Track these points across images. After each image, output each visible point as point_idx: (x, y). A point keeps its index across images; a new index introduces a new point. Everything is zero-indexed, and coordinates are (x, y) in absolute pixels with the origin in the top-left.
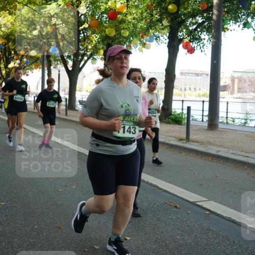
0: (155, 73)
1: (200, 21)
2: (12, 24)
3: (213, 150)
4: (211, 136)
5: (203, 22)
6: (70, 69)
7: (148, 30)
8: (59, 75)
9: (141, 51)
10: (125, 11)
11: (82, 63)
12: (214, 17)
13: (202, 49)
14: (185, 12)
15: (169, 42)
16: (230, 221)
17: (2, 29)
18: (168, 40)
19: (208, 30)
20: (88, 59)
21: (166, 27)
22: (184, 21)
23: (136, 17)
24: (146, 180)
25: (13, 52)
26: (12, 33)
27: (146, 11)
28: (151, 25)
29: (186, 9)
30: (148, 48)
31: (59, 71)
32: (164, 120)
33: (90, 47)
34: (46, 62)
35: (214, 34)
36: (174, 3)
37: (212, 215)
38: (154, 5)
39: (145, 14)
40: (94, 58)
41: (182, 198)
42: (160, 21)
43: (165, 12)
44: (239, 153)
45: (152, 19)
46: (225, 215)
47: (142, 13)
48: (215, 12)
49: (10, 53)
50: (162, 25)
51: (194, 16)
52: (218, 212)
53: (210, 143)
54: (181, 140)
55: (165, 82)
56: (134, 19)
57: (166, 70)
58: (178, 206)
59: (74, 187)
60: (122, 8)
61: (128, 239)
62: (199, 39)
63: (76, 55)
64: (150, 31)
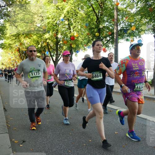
2: (29, 42)
4: (116, 85)
5: (110, 40)
6: (55, 60)
7: (87, 43)
10: (77, 37)
11: (59, 58)
13: (110, 50)
14: (103, 36)
17: (26, 45)
19: (112, 43)
22: (103, 39)
28: (89, 41)
29: (103, 35)
30: (86, 51)
33: (63, 51)
35: (115, 44)
36: (98, 32)
38: (90, 33)
39: (86, 37)
42: (92, 39)
43: (94, 36)
45: (89, 39)
48: (115, 35)
51: (106, 37)
56: (82, 39)
58: (111, 111)
60: (77, 35)
62: (108, 46)
63: (57, 55)
64: (89, 44)
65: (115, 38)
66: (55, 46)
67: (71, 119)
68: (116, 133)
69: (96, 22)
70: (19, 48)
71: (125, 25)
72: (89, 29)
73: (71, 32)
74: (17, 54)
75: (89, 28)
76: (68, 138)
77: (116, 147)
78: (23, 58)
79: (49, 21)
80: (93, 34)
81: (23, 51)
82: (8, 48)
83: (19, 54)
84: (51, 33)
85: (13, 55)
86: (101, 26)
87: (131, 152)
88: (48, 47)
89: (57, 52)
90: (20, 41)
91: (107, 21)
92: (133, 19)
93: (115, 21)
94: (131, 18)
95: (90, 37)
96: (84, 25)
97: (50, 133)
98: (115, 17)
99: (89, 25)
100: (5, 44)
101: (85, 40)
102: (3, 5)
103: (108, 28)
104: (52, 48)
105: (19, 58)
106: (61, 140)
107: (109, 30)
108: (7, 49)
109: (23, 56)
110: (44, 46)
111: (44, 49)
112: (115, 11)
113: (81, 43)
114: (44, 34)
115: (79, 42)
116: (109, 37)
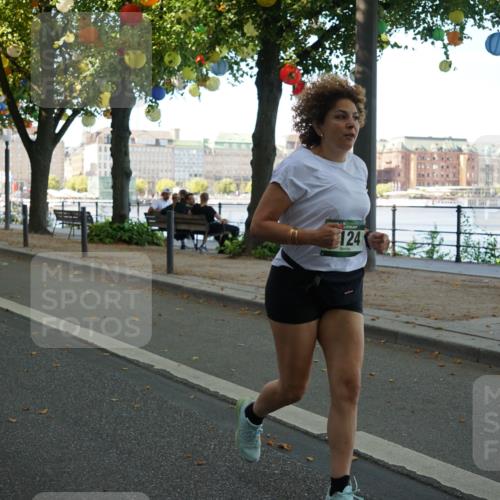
0: (230, 144)
1: (328, 26)
5: (334, 29)
6: (33, 137)
7: (212, 47)
8: (7, 152)
9: (195, 93)
10: (157, 3)
11: (61, 123)
14: (296, 6)
15: (258, 73)
16: (402, 474)
18: (256, 70)
20: (76, 113)
21: (251, 39)
22: (291, 27)
23: (183, 17)
24: (212, 389)
27: (206, 3)
28: (218, 37)
31: (7, 143)
32: (253, 252)
35: (360, 54)
37: (363, 463)
39: (204, 11)
41: (294, 428)
42: (238, 25)
44: (421, 321)
45: (221, 21)
46: (391, 462)
48: (361, 4)
50: (243, 35)
51: (313, 14)
52: (376, 456)
55: (252, 163)
56: (179, 21)
57: (254, 136)
58: (285, 446)
59: (45, 411)
64: (217, 49)
65: (359, 16)
95: (223, 7)
101: (197, 24)
104: (19, 69)
113: (181, 47)
115: (168, 34)
116: (333, 15)
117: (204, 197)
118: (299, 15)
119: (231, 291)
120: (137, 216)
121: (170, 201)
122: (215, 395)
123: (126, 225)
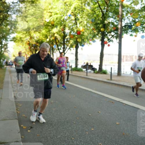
2: (39, 36)
3: (122, 83)
4: (119, 78)
5: (114, 35)
7: (93, 38)
9: (89, 46)
10: (83, 31)
12: (119, 33)
14: (108, 31)
17: (35, 39)
18: (101, 42)
19: (117, 38)
20: (68, 49)
22: (107, 35)
23: (88, 33)
25: (38, 47)
26: (39, 40)
27: (92, 31)
28: (94, 36)
29: (107, 30)
30: (91, 45)
32: (100, 73)
33: (69, 45)
34: (52, 51)
36: (103, 28)
37: (126, 105)
38: (95, 29)
40: (70, 49)
41: (114, 100)
42: (98, 34)
43: (99, 31)
45: (94, 34)
47: (90, 32)
48: (119, 31)
49: (37, 48)
51: (110, 32)
52: (128, 104)
53: (119, 81)
54: (108, 80)
55: (100, 58)
56: (88, 34)
58: (113, 102)
60: (83, 30)
61: (100, 112)
62: (112, 41)
63: (64, 48)
64: (94, 38)
66: (62, 40)
67: (75, 109)
68: (117, 123)
69: (102, 18)
70: (29, 42)
71: (129, 21)
72: (95, 25)
73: (77, 27)
74: (27, 47)
75: (94, 23)
76: (72, 126)
77: (117, 137)
78: (33, 51)
79: (57, 17)
80: (98, 29)
81: (33, 44)
82: (20, 41)
83: (29, 47)
84: (58, 28)
85: (24, 48)
86: (106, 22)
87: (131, 142)
88: (56, 41)
89: (64, 46)
90: (30, 35)
91: (113, 17)
92: (137, 15)
93: (120, 17)
94: (136, 14)
95: (95, 31)
96: (90, 20)
97: (56, 121)
98: (120, 13)
99: (95, 20)
100: (16, 37)
101: (91, 34)
102: (16, 2)
103: (113, 24)
104: (59, 42)
105: (29, 50)
106: (65, 128)
107: (113, 26)
108: (18, 42)
109: (33, 49)
110: (52, 40)
111: (52, 42)
112: (120, 7)
113: (87, 38)
114: (52, 28)
115: (85, 36)
116: (114, 33)
117: (90, 64)
118: (108, 33)
119: (98, 79)
120: (79, 67)
121: (85, 64)
122: (100, 95)
123: (78, 68)
